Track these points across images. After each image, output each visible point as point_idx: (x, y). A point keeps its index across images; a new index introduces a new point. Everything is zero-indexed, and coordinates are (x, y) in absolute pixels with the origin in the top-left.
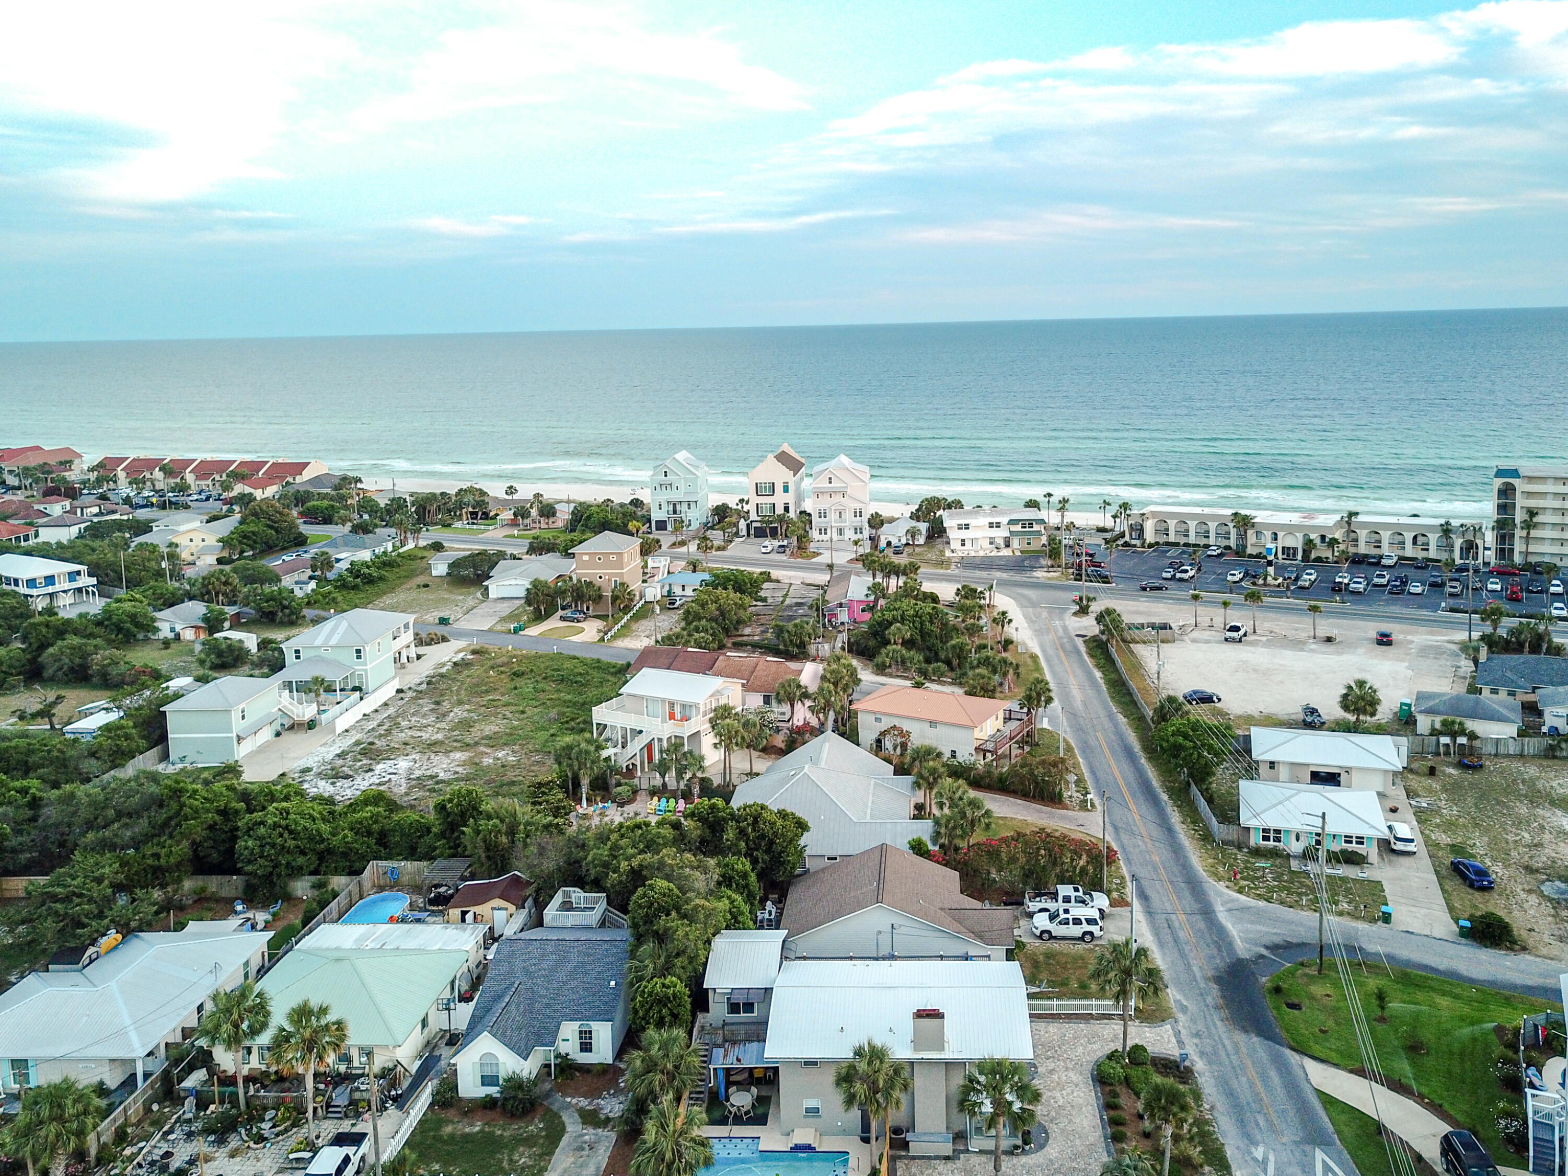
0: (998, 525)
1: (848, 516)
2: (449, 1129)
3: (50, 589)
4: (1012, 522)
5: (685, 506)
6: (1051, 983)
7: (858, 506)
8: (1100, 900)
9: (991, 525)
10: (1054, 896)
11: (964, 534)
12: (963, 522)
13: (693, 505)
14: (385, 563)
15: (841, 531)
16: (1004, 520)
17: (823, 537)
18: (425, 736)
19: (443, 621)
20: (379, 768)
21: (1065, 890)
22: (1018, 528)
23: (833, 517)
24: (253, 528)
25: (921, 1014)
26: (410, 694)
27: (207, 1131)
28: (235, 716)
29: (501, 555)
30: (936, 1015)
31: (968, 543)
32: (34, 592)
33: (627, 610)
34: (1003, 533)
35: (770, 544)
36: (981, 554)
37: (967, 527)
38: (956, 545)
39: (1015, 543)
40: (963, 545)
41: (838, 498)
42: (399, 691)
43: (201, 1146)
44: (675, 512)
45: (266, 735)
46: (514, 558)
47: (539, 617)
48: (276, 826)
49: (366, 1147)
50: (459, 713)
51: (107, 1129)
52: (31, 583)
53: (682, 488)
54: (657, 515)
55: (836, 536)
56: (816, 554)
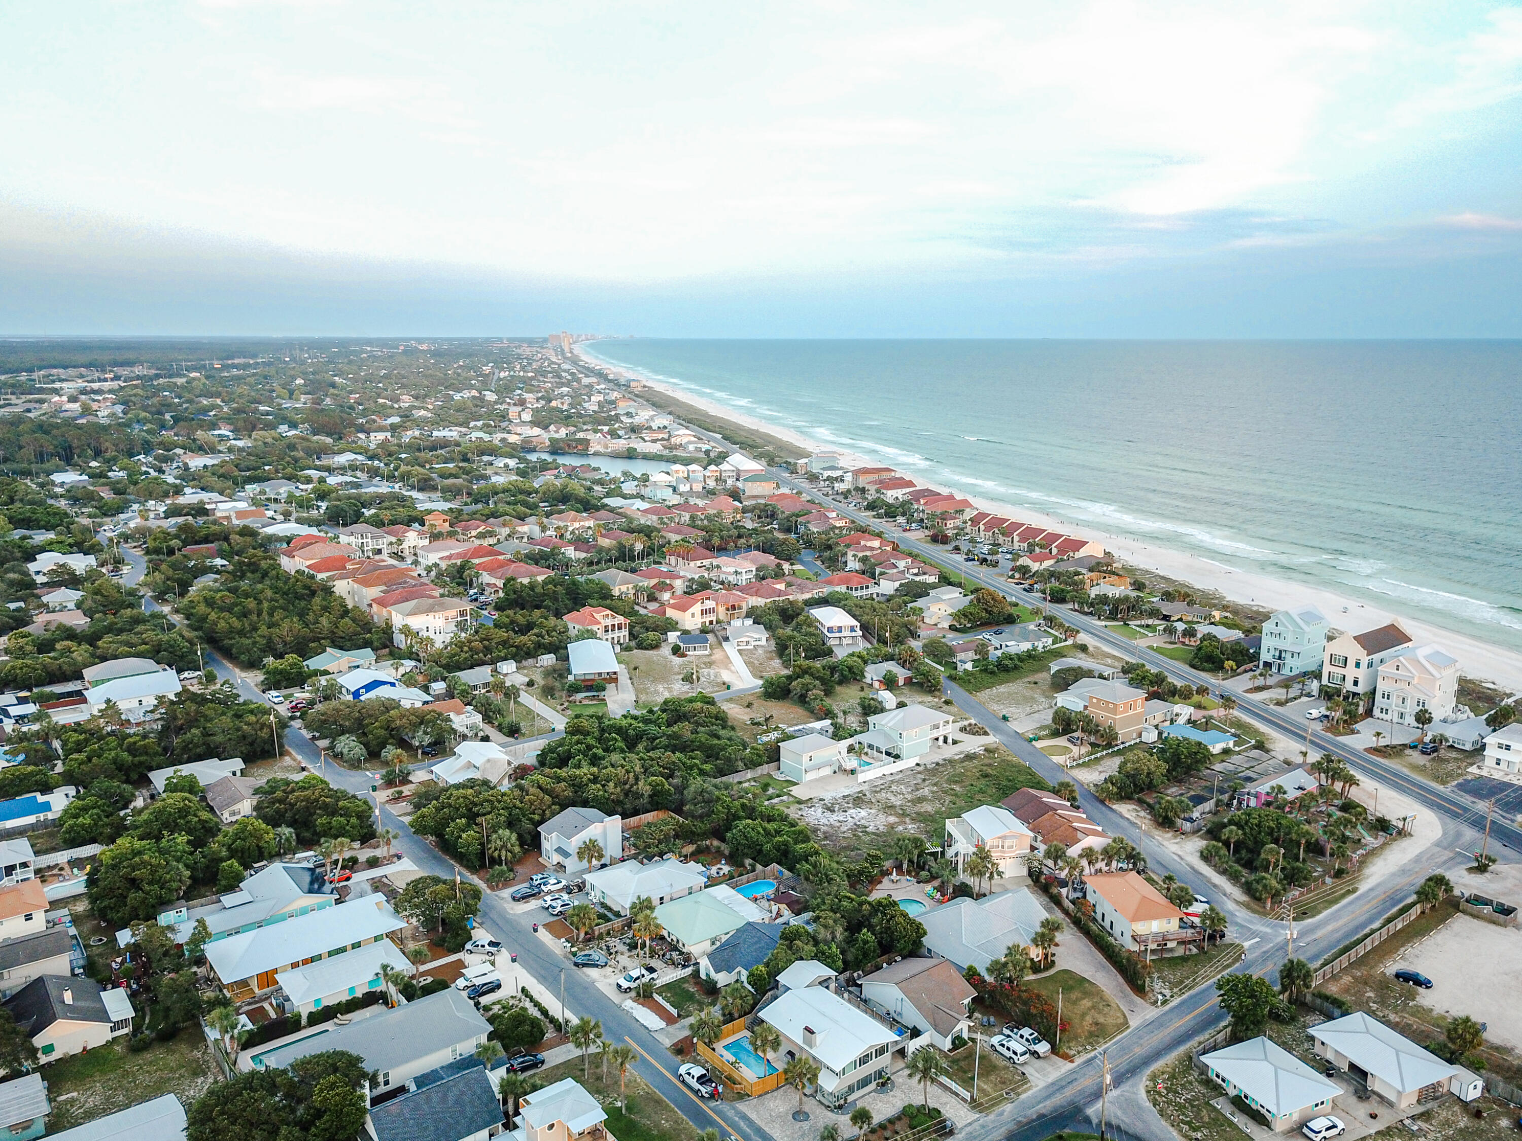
1: (1412, 703)
2: (686, 985)
3: (837, 635)
5: (1289, 655)
7: (1422, 697)
8: (1043, 1047)
10: (1019, 1032)
11: (1503, 755)
12: (1505, 742)
13: (1296, 656)
14: (1031, 656)
15: (1402, 715)
17: (1383, 716)
18: (893, 799)
19: (1005, 718)
20: (852, 811)
21: (1026, 1032)
23: (1396, 700)
24: (972, 610)
25: (807, 1029)
26: (921, 769)
27: (629, 945)
28: (805, 758)
29: (1089, 674)
30: (812, 1032)
31: (1503, 765)
32: (829, 635)
33: (1109, 745)
35: (1317, 710)
37: (1508, 748)
38: (1489, 762)
40: (1498, 764)
41: (1403, 685)
42: (918, 765)
43: (625, 949)
44: (1280, 658)
45: (827, 771)
46: (1101, 677)
47: (1055, 734)
48: (740, 831)
49: (654, 975)
50: (926, 791)
51: (604, 928)
52: (830, 630)
53: (1290, 639)
54: (1265, 656)
55: (1395, 720)
56: (1353, 732)
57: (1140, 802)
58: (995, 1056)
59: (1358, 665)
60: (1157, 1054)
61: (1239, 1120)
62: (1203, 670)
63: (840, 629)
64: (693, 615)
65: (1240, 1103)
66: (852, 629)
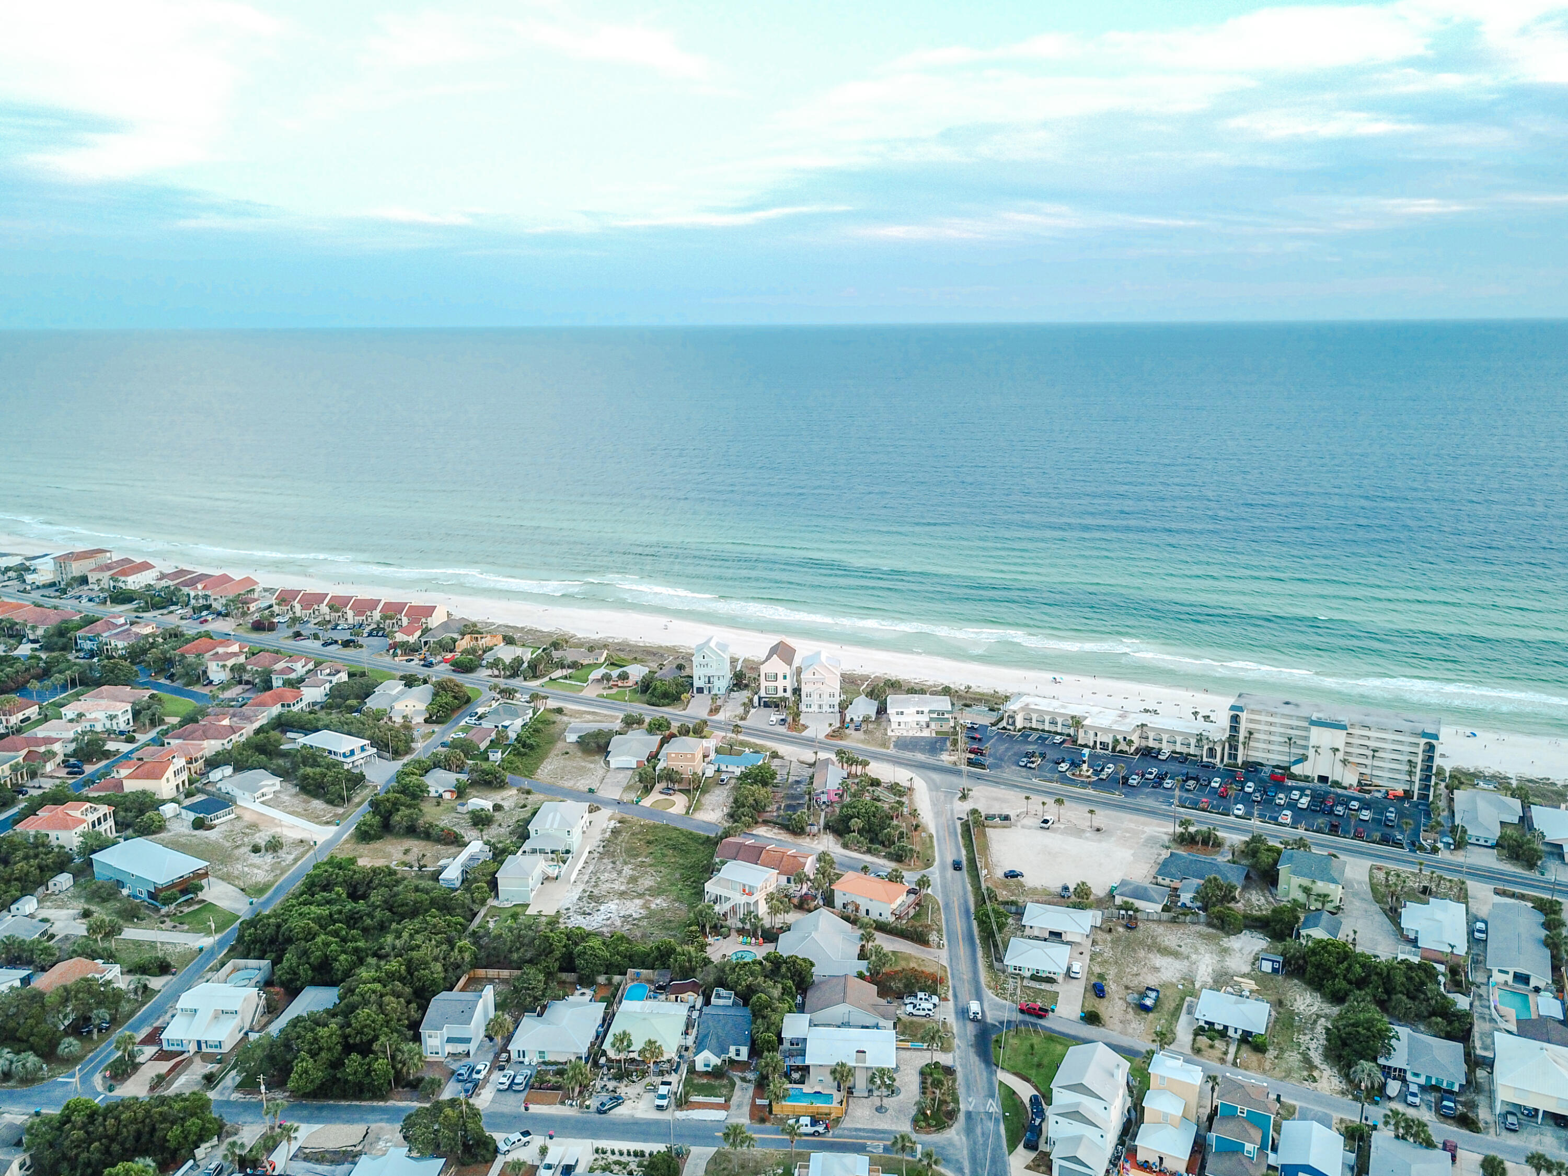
0: (922, 713)
1: (825, 697)
4: (931, 712)
6: (911, 1035)
7: (833, 691)
8: (935, 999)
9: (918, 712)
10: (916, 996)
11: (899, 718)
12: (899, 710)
14: (533, 729)
15: (820, 706)
16: (926, 710)
17: (809, 710)
18: (616, 887)
19: (591, 791)
20: (601, 907)
21: (921, 995)
22: (935, 716)
23: (815, 697)
26: (597, 855)
28: (530, 880)
30: (864, 1052)
31: (902, 725)
32: (347, 761)
34: (924, 719)
35: (775, 717)
36: (911, 734)
37: (902, 713)
38: (894, 725)
39: (933, 725)
40: (899, 725)
41: (818, 685)
42: (590, 852)
44: (709, 682)
46: (620, 734)
47: (647, 789)
48: (591, 955)
50: (627, 871)
52: (344, 755)
53: (714, 667)
54: (697, 683)
55: (817, 710)
56: (805, 727)
57: (766, 822)
58: (914, 1019)
59: (785, 677)
60: (975, 972)
61: (1044, 986)
62: (663, 705)
63: (352, 752)
64: (168, 780)
65: (1035, 978)
66: (363, 749)
